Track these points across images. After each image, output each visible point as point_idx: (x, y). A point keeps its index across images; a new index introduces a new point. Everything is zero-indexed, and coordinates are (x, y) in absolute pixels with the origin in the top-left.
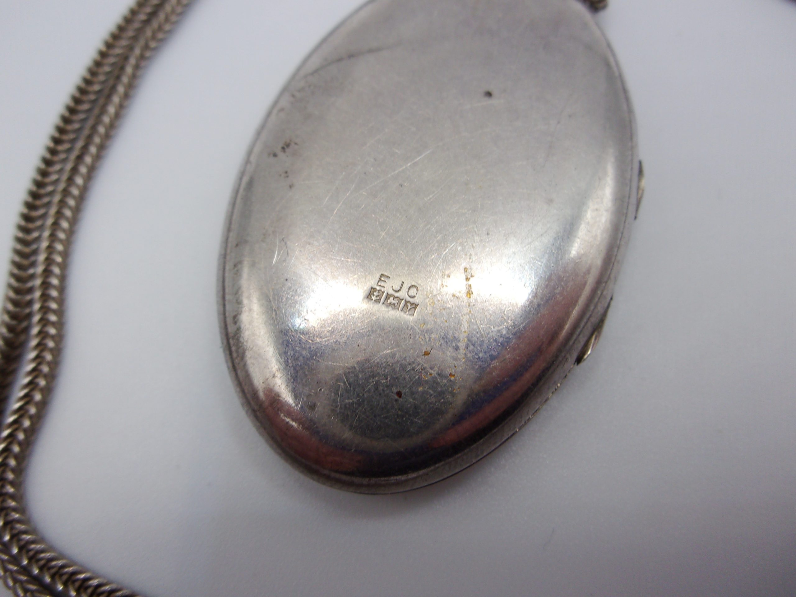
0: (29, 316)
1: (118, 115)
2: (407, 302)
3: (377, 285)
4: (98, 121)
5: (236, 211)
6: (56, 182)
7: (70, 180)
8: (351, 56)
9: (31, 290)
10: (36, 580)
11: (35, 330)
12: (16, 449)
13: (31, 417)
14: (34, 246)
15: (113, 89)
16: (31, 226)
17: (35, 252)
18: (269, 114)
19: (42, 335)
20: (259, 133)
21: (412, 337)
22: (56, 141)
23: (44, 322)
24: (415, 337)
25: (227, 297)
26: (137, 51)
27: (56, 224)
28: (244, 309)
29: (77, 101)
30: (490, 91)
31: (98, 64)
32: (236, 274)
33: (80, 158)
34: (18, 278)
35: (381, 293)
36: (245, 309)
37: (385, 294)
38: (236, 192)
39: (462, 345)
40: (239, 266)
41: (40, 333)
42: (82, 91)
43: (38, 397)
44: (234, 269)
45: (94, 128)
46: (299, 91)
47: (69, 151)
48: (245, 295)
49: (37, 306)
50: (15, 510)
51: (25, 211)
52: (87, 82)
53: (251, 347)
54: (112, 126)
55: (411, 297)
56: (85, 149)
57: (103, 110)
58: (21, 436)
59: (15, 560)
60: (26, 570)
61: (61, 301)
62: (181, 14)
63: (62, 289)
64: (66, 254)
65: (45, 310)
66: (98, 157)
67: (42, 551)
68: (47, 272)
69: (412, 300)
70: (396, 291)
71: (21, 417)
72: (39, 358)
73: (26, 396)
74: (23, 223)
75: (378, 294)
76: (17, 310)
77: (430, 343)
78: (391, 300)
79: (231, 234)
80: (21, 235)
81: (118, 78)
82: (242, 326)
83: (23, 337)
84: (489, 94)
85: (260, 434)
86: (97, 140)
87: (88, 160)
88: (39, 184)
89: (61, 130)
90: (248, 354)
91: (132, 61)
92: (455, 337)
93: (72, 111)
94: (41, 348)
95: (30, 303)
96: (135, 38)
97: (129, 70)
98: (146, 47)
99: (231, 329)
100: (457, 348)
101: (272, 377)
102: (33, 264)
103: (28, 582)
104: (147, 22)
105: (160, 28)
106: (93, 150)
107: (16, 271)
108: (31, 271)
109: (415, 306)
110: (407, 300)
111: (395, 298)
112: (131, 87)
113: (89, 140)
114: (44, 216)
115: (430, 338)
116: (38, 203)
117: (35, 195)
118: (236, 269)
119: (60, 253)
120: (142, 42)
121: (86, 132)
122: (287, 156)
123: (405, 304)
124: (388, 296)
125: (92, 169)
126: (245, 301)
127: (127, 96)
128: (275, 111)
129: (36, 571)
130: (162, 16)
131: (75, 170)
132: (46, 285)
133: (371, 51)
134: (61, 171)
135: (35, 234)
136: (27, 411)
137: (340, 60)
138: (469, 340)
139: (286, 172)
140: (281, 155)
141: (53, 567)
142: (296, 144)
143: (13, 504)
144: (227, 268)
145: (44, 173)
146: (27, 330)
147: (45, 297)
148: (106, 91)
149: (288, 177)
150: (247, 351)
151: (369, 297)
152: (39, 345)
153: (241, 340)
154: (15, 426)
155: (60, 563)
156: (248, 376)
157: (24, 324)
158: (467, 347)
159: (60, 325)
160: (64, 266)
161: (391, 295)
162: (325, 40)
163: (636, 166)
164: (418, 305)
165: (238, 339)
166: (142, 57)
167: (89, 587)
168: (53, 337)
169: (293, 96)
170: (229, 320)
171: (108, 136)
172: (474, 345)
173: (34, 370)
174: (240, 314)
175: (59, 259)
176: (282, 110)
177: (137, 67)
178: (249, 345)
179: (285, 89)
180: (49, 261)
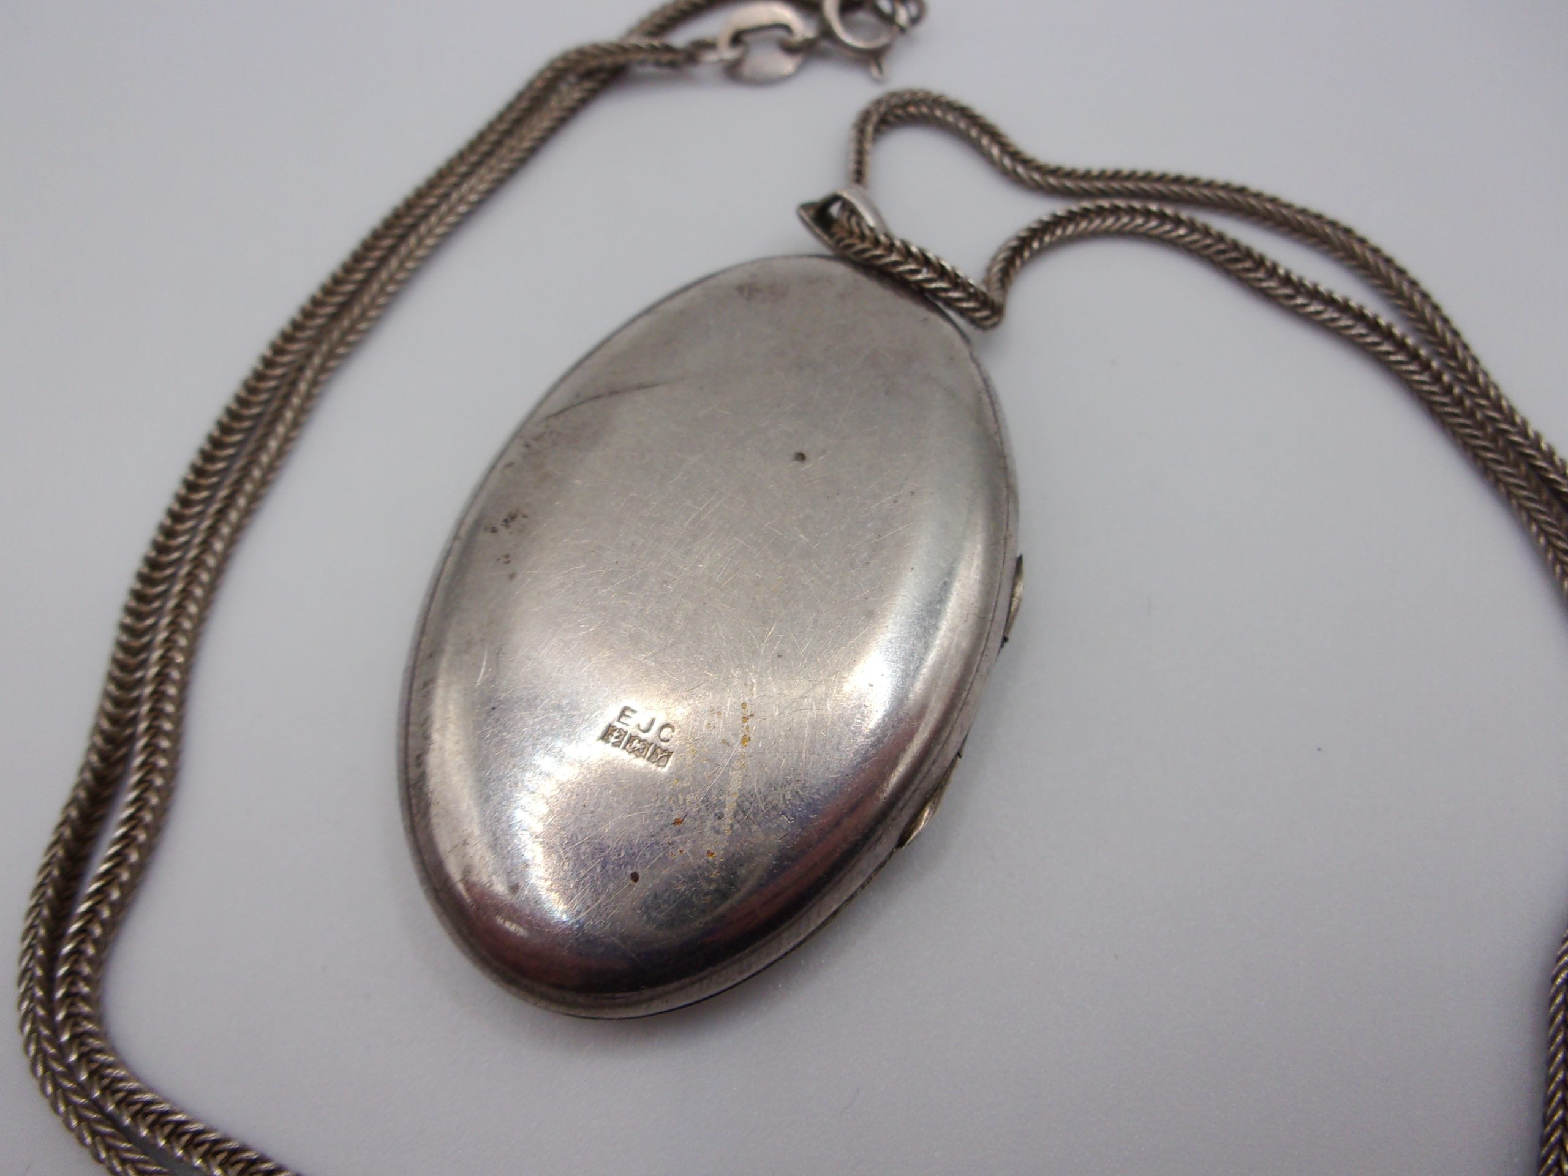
0: (132, 739)
1: (281, 453)
2: (656, 748)
3: (619, 720)
4: (253, 461)
5: (434, 606)
6: (186, 545)
7: (206, 545)
8: (613, 393)
9: (136, 702)
10: (111, 1120)
11: (138, 761)
12: (97, 931)
13: (122, 886)
14: (146, 639)
15: (277, 416)
16: (145, 608)
17: (148, 647)
18: (492, 468)
19: (147, 768)
20: (475, 495)
21: (660, 798)
22: (191, 487)
23: (152, 749)
24: (664, 798)
25: (412, 729)
26: (317, 360)
27: (180, 608)
28: (432, 747)
29: (225, 429)
30: (804, 452)
31: (259, 376)
32: (425, 696)
33: (222, 513)
34: (120, 685)
35: (623, 733)
36: (435, 747)
37: (627, 736)
38: (437, 580)
39: (728, 811)
40: (431, 686)
41: (144, 764)
42: (233, 415)
43: (134, 857)
44: (423, 688)
45: (246, 471)
46: (536, 439)
47: (207, 501)
48: (437, 725)
49: (143, 726)
50: (88, 1018)
51: (138, 586)
52: (242, 402)
53: (438, 800)
54: (272, 469)
55: (664, 740)
56: (230, 500)
57: (261, 447)
58: (106, 913)
59: (83, 1089)
60: (97, 1106)
61: (179, 719)
62: (385, 307)
63: (181, 702)
64: (191, 652)
65: (154, 731)
66: (248, 513)
67: (122, 1079)
68: (162, 678)
69: (664, 745)
70: (644, 731)
71: (108, 884)
72: (140, 802)
73: (117, 854)
74: (133, 604)
75: (618, 734)
76: (115, 729)
77: (683, 807)
78: (635, 743)
79: (424, 639)
80: (128, 620)
81: (287, 398)
82: (428, 770)
83: (119, 770)
84: (801, 457)
85: (443, 924)
86: (248, 487)
87: (233, 516)
88: (161, 548)
89: (198, 471)
90: (434, 810)
91: (309, 374)
92: (720, 801)
93: (216, 443)
94: (143, 786)
95: (134, 720)
96: (316, 341)
97: (303, 387)
98: (331, 355)
99: (413, 773)
100: (720, 816)
101: (462, 844)
102: (143, 664)
103: (99, 1121)
104: (335, 317)
105: (352, 329)
106: (242, 501)
107: (118, 673)
108: (139, 674)
109: (668, 754)
110: (658, 745)
111: (640, 741)
112: (304, 411)
113: (238, 485)
114: (164, 595)
115: (685, 800)
116: (157, 575)
117: (153, 564)
118: (426, 690)
119: (182, 650)
120: (325, 347)
121: (233, 476)
122: (511, 533)
123: (654, 751)
124: (632, 738)
125: (238, 529)
126: (436, 736)
127: (296, 424)
128: (501, 465)
129: (111, 1108)
130: (356, 311)
131: (213, 530)
132: (158, 696)
133: (641, 387)
134: (193, 530)
135: (150, 621)
136: (117, 877)
137: (598, 397)
138: (738, 805)
139: (507, 556)
140: (503, 531)
141: (135, 1103)
142: (524, 516)
143: (86, 1009)
144: (415, 687)
145: (168, 533)
146: (126, 758)
147: (156, 713)
148: (267, 418)
149: (508, 562)
150: (432, 806)
151: (606, 738)
152: (140, 782)
153: (425, 789)
154: (98, 898)
155: (148, 1097)
156: (431, 840)
157: (123, 751)
158: (735, 815)
159: (174, 755)
160: (187, 669)
161: (636, 737)
162: (579, 364)
163: (1011, 565)
164: (672, 752)
165: (421, 789)
166: (323, 369)
167: (185, 1133)
168: (162, 771)
169: (527, 446)
170: (412, 761)
171: (265, 483)
172: (744, 813)
173: (131, 817)
174: (426, 753)
175: (180, 659)
176: (510, 465)
177: (315, 383)
178: (435, 797)
179: (517, 434)
180: (166, 661)
